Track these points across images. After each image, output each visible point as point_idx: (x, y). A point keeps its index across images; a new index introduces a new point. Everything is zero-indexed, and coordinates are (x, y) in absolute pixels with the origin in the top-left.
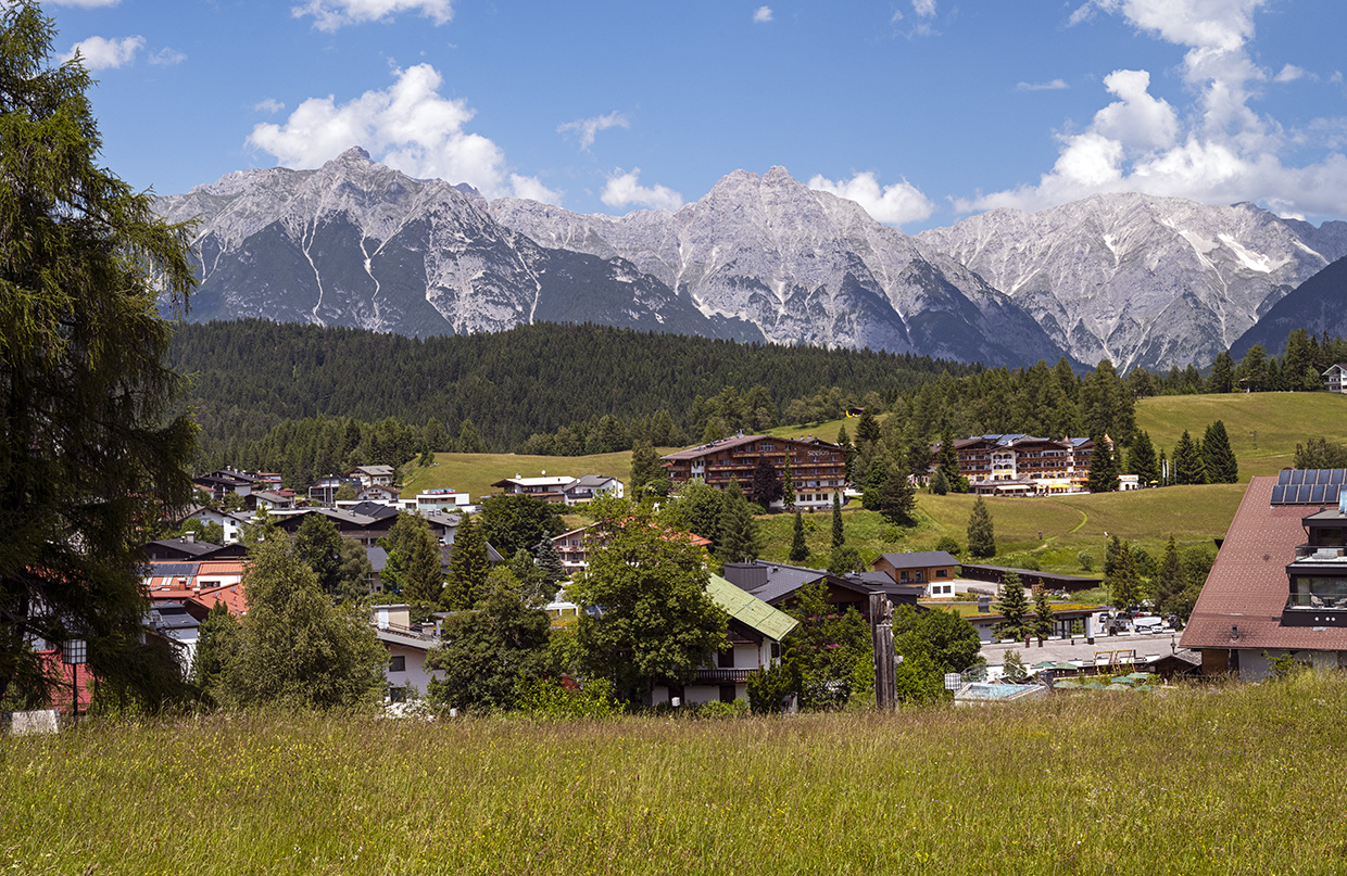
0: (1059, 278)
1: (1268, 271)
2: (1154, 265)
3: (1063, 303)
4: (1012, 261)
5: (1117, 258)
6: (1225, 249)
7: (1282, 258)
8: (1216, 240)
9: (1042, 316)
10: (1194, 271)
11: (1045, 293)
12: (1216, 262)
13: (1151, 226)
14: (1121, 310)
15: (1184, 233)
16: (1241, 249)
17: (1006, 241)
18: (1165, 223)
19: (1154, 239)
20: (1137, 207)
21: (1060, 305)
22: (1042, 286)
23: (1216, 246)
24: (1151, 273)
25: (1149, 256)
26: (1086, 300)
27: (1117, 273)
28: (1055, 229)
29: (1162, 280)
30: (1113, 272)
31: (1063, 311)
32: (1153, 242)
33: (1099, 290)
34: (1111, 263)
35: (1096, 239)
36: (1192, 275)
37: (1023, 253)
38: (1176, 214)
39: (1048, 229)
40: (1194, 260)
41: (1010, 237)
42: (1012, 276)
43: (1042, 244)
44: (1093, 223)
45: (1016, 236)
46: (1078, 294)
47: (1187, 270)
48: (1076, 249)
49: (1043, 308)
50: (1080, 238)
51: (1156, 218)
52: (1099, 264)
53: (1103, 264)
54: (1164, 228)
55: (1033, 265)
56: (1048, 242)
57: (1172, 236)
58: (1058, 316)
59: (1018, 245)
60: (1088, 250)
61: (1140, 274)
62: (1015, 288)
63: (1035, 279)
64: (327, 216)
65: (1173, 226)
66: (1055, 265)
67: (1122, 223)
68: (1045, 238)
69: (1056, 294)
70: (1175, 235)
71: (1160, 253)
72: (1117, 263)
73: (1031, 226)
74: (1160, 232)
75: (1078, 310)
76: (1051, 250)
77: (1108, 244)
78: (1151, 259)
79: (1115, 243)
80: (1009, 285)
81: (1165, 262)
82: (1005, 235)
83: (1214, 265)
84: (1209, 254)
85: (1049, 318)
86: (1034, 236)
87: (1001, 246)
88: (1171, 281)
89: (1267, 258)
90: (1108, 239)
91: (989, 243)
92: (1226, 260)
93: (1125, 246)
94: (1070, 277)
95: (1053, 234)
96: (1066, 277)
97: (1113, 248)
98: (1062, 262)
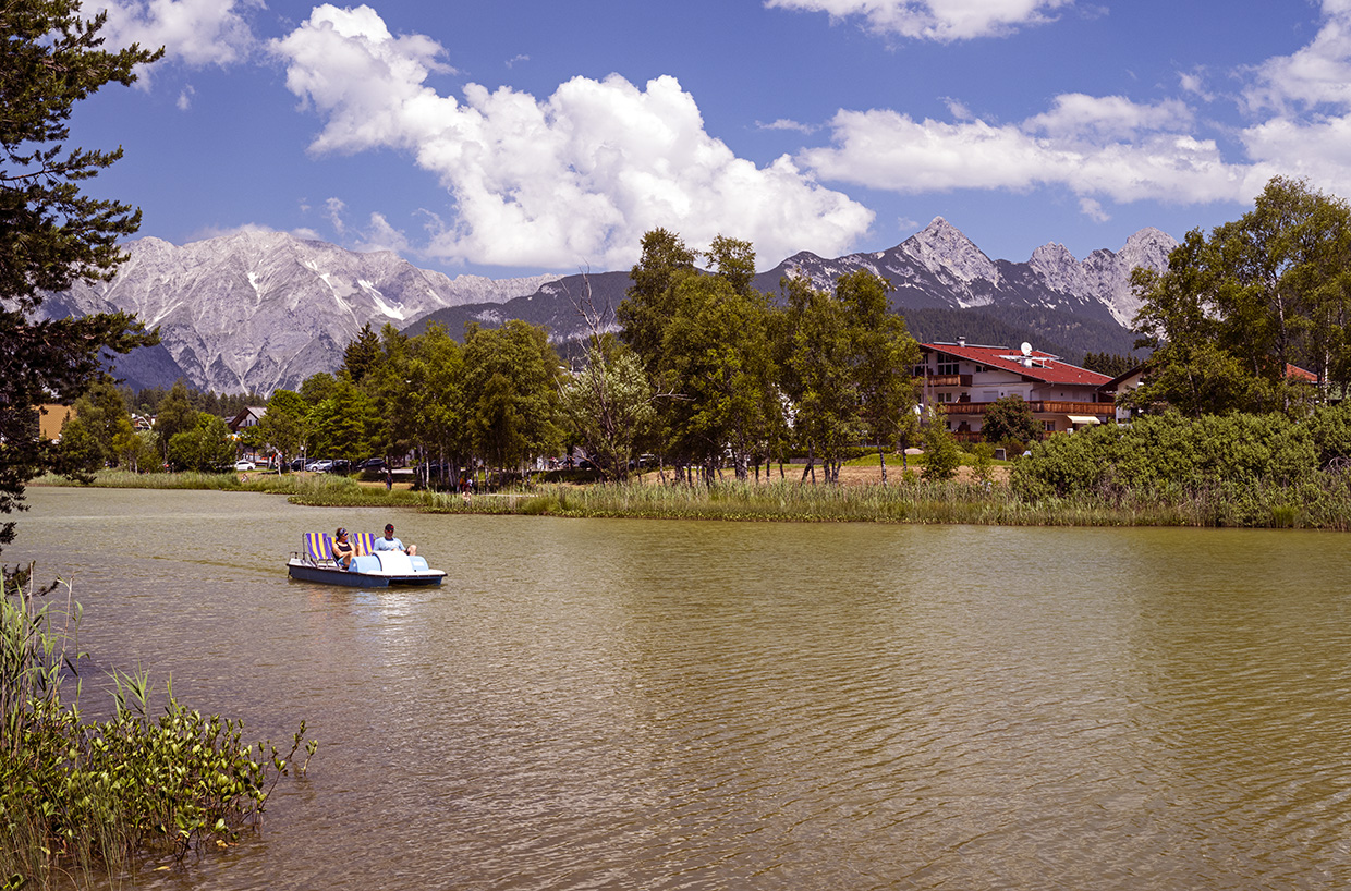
0: (200, 312)
1: (402, 319)
2: (294, 306)
3: (204, 338)
4: (155, 292)
5: (259, 296)
6: (363, 294)
7: (415, 307)
8: (356, 285)
9: (181, 349)
10: (332, 313)
11: (185, 327)
12: (354, 306)
13: (294, 267)
14: (259, 348)
15: (325, 277)
16: (378, 296)
17: (151, 271)
18: (308, 265)
19: (295, 280)
20: (282, 248)
21: (200, 340)
22: (183, 320)
23: (355, 291)
24: (292, 313)
25: (289, 296)
26: (226, 335)
27: (258, 311)
28: (200, 263)
29: (301, 321)
30: (254, 310)
31: (203, 345)
32: (294, 283)
33: (239, 327)
34: (253, 300)
35: (240, 276)
36: (329, 318)
37: (168, 285)
38: (320, 257)
39: (194, 262)
40: (332, 303)
41: (155, 268)
42: (154, 307)
43: (187, 277)
44: (237, 260)
45: (162, 267)
46: (219, 329)
47: (325, 313)
48: (219, 285)
49: (183, 341)
50: (224, 274)
51: (300, 260)
52: (241, 301)
53: (245, 301)
54: (306, 270)
55: (176, 298)
56: (193, 276)
57: (313, 278)
58: (197, 350)
59: (162, 276)
60: (231, 286)
61: (280, 314)
62: (157, 319)
63: (176, 312)
65: (316, 268)
66: (197, 301)
67: (266, 262)
68: (190, 271)
69: (197, 328)
70: (316, 278)
71: (301, 294)
72: (259, 301)
73: (177, 258)
74: (302, 274)
75: (218, 346)
76: (196, 284)
77: (252, 282)
78: (292, 299)
79: (258, 281)
80: (151, 317)
81: (304, 304)
82: (150, 265)
83: (352, 309)
84: (348, 299)
85: (189, 352)
86: (179, 269)
87: (145, 276)
88: (309, 322)
89: (402, 306)
90: (252, 277)
91: (133, 272)
92: (363, 305)
93: (268, 285)
94: (212, 312)
95: (199, 268)
96: (208, 312)
97: (256, 286)
98: (205, 295)
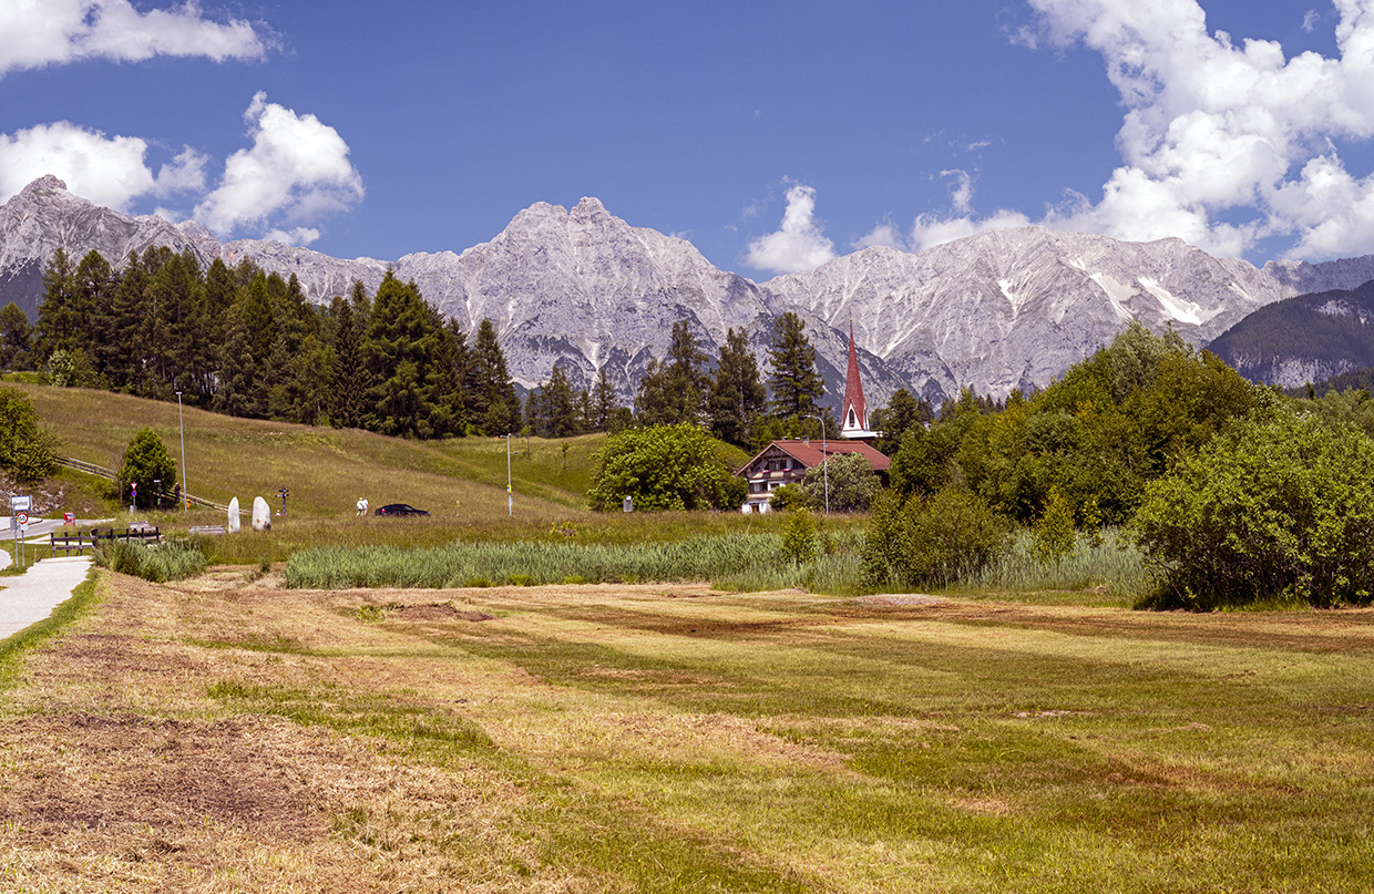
0: (944, 334)
1: (1199, 323)
2: (1060, 317)
3: (950, 366)
4: (886, 314)
5: (1015, 308)
6: (1146, 296)
7: (1215, 307)
8: (1136, 285)
9: (923, 381)
10: (1109, 324)
11: (927, 354)
12: (1136, 312)
13: (1056, 268)
14: (1020, 373)
15: (1096, 277)
16: (1166, 297)
17: (880, 288)
18: (1074, 264)
19: (1060, 284)
20: (1039, 246)
21: (945, 368)
22: (924, 345)
23: (1136, 292)
24: (1057, 327)
25: (1053, 305)
26: (978, 361)
27: (1015, 328)
28: (939, 273)
29: (1070, 336)
30: (1010, 326)
31: (949, 375)
32: (1058, 289)
33: (993, 349)
34: (1008, 314)
35: (989, 285)
36: (1106, 328)
37: (901, 303)
38: (1087, 253)
39: (931, 273)
40: (1108, 310)
41: (885, 283)
42: (887, 331)
43: (923, 292)
44: (985, 265)
45: (892, 282)
46: (968, 354)
47: (1100, 323)
48: (965, 298)
49: (925, 372)
50: (970, 284)
51: (1062, 259)
52: (993, 316)
53: (998, 316)
54: (1071, 271)
55: (912, 318)
56: (931, 290)
57: (1082, 281)
58: (943, 381)
59: (894, 293)
60: (979, 299)
61: (1043, 328)
62: (891, 347)
63: (915, 336)
64: (13, 266)
65: (1084, 268)
66: (939, 320)
67: (1021, 265)
68: (928, 284)
69: (941, 354)
70: (1085, 279)
71: (1068, 302)
72: (1016, 314)
73: (909, 269)
74: (1066, 276)
75: (969, 374)
76: (935, 299)
77: (1004, 291)
78: (1056, 309)
79: (1013, 290)
80: (883, 344)
81: (1073, 313)
82: (879, 280)
83: (1134, 316)
84: (1127, 303)
85: (933, 384)
86: (913, 282)
87: (873, 295)
88: (1081, 337)
89: (1197, 307)
90: (1004, 285)
91: (859, 291)
92: (1148, 309)
93: (1025, 294)
94: (958, 332)
95: (937, 279)
96: (953, 333)
97: (1010, 297)
98: (947, 314)
